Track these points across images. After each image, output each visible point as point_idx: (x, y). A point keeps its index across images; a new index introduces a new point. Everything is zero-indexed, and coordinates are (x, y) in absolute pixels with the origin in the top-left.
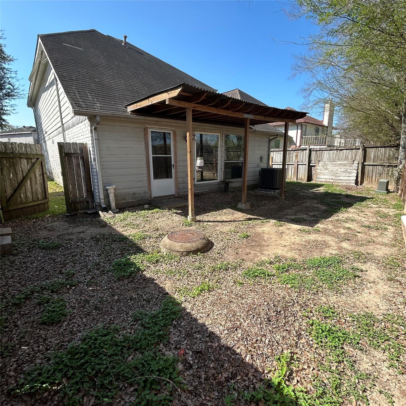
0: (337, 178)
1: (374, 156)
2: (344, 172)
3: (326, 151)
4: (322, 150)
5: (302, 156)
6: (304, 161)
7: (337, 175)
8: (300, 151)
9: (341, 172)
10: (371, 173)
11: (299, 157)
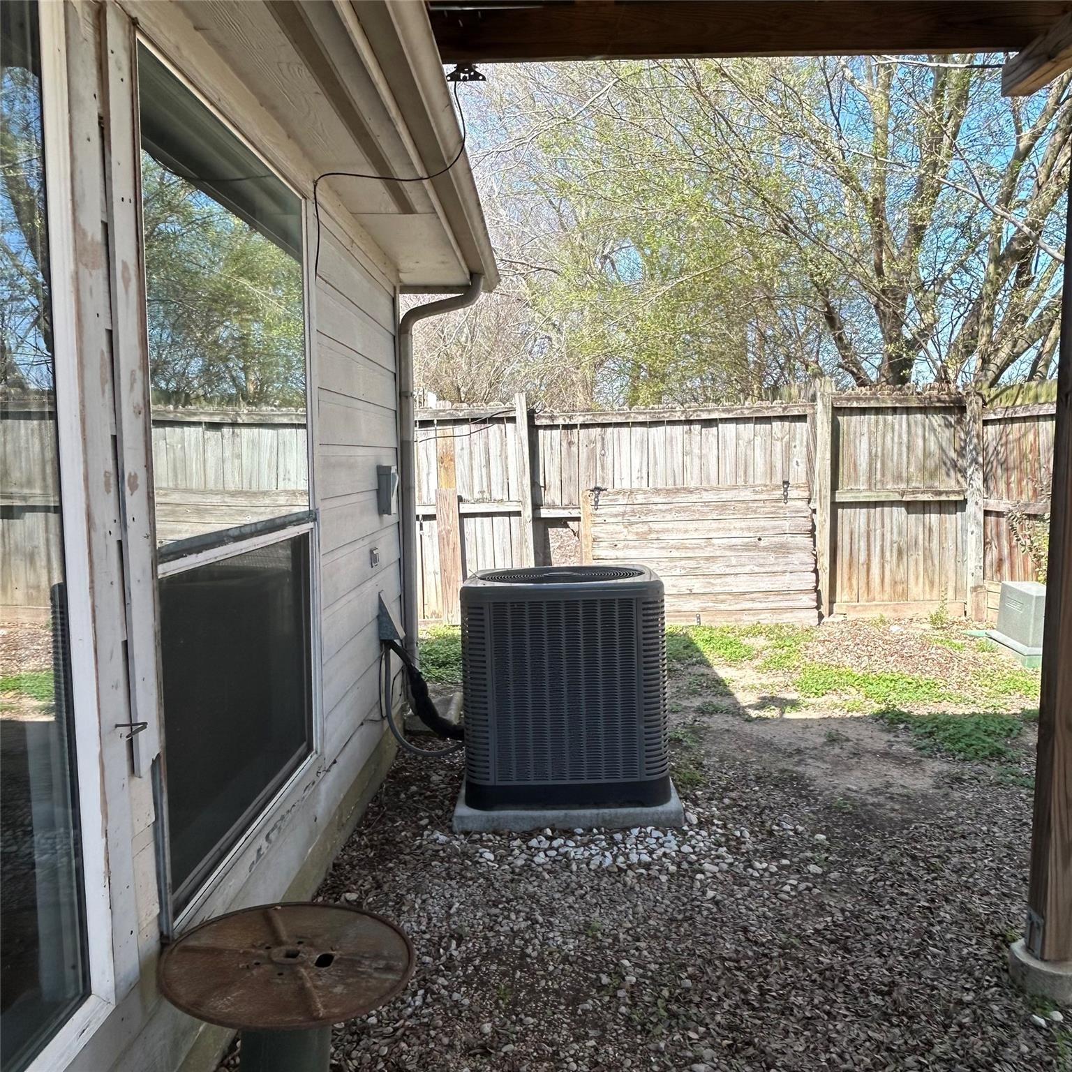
0: (719, 585)
1: (872, 458)
2: (747, 548)
3: (625, 430)
4: (604, 425)
5: (479, 459)
6: (497, 494)
7: (717, 568)
8: (465, 429)
9: (731, 548)
10: (863, 544)
11: (461, 466)
